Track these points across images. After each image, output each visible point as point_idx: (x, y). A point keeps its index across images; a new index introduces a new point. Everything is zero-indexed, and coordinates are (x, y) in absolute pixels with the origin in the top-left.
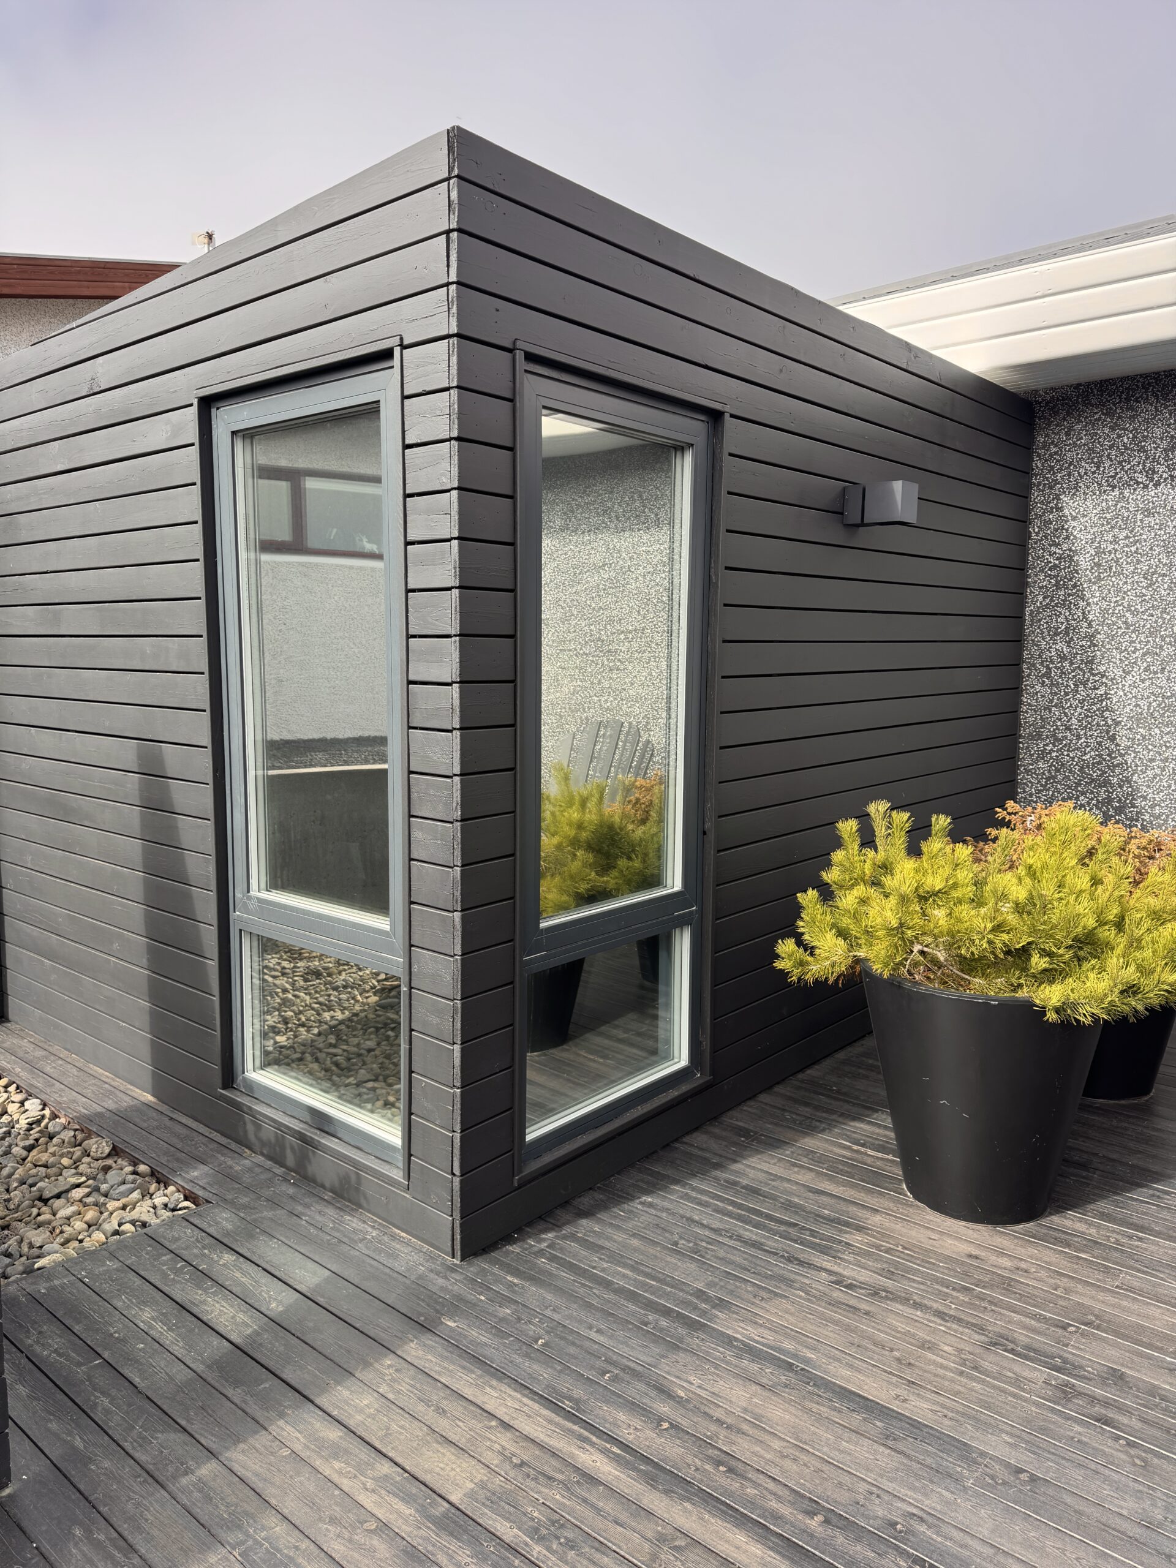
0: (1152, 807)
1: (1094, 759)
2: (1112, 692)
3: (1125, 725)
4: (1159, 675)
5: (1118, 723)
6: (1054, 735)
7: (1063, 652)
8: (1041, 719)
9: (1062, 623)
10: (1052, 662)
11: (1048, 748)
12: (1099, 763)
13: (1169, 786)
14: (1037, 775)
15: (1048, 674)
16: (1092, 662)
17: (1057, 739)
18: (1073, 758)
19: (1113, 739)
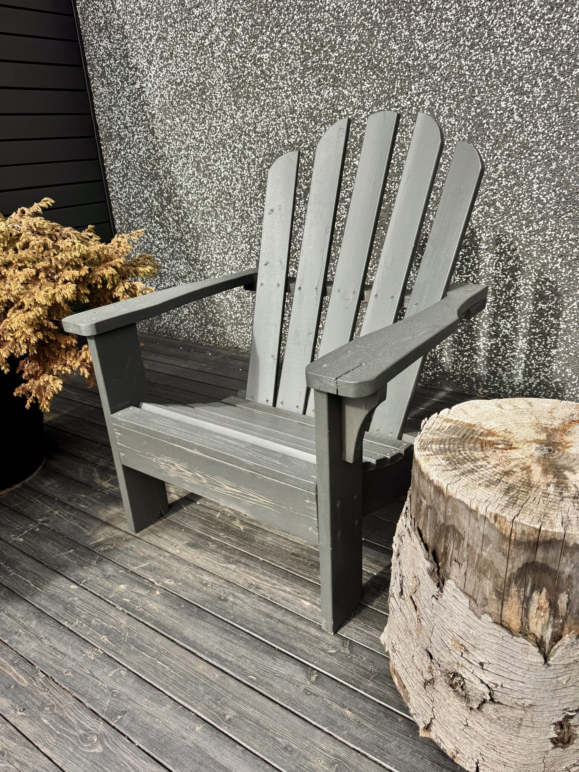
0: (187, 195)
1: (146, 154)
2: (144, 85)
3: (158, 117)
4: (170, 62)
5: (153, 116)
6: (119, 135)
7: (107, 49)
8: (109, 120)
9: (101, 17)
10: (103, 61)
11: (118, 148)
12: (149, 157)
13: (194, 174)
14: (117, 174)
15: (103, 75)
16: (126, 56)
17: (122, 139)
18: (133, 155)
19: (153, 133)
